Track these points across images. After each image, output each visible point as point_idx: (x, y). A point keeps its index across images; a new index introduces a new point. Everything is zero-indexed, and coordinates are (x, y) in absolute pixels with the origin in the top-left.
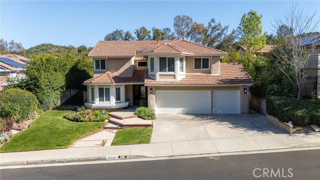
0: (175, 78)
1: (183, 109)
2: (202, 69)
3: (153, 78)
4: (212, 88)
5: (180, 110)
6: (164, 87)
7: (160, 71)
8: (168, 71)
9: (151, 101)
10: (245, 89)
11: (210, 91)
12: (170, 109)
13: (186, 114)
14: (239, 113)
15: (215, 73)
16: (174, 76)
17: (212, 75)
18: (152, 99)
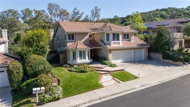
0: (119, 44)
1: (122, 60)
2: (126, 39)
3: (109, 44)
4: (134, 49)
5: (121, 61)
6: (115, 49)
7: (113, 41)
8: (117, 40)
9: (110, 57)
10: (147, 48)
11: (133, 50)
12: (117, 60)
13: (124, 62)
14: (143, 60)
15: (132, 41)
16: (119, 43)
17: (132, 42)
18: (110, 56)
